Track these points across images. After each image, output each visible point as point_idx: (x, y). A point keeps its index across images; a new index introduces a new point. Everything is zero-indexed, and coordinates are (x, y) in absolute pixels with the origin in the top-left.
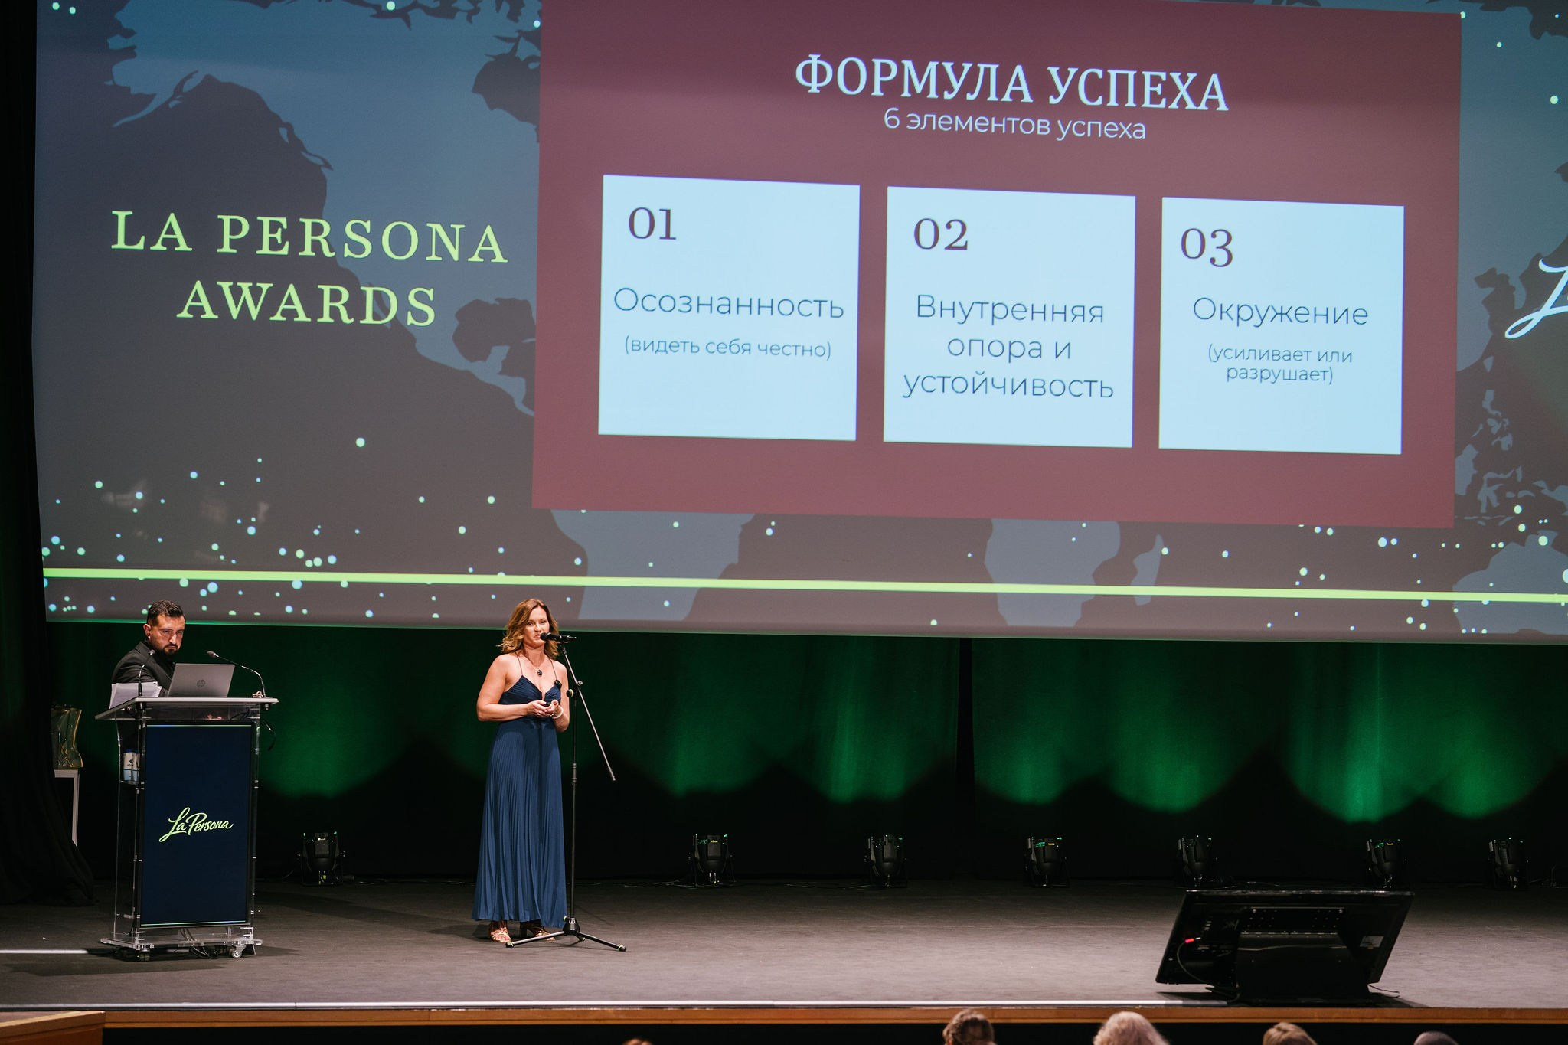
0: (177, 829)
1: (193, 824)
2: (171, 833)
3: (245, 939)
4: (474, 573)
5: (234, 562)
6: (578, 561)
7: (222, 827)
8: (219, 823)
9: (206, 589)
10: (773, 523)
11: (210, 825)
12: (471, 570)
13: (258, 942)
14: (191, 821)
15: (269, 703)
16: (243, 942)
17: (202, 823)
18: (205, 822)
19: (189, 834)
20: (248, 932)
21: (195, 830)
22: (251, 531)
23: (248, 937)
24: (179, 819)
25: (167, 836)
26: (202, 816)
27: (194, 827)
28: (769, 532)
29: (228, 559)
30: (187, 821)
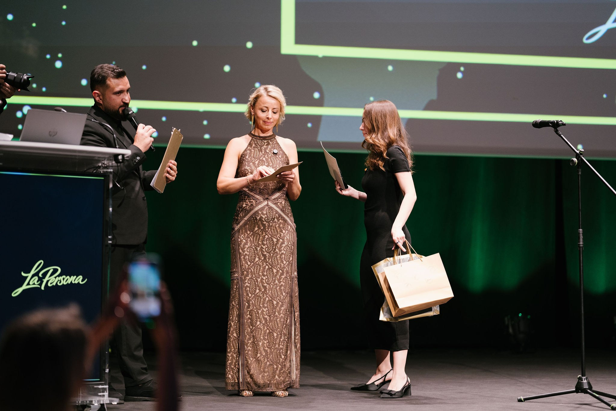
0: (31, 283)
1: (47, 278)
2: (24, 287)
3: (98, 398)
4: (237, 102)
5: (44, 89)
6: (316, 95)
7: (76, 282)
8: (73, 278)
9: (21, 110)
10: (462, 69)
11: (64, 279)
12: (234, 100)
13: (113, 401)
14: (45, 275)
15: (123, 155)
16: (99, 401)
17: (55, 278)
18: (59, 276)
19: (43, 288)
20: (104, 390)
21: (49, 285)
22: (58, 65)
23: (104, 396)
24: (33, 272)
25: (20, 290)
26: (55, 271)
27: (48, 281)
28: (459, 75)
29: (39, 87)
30: (40, 275)
